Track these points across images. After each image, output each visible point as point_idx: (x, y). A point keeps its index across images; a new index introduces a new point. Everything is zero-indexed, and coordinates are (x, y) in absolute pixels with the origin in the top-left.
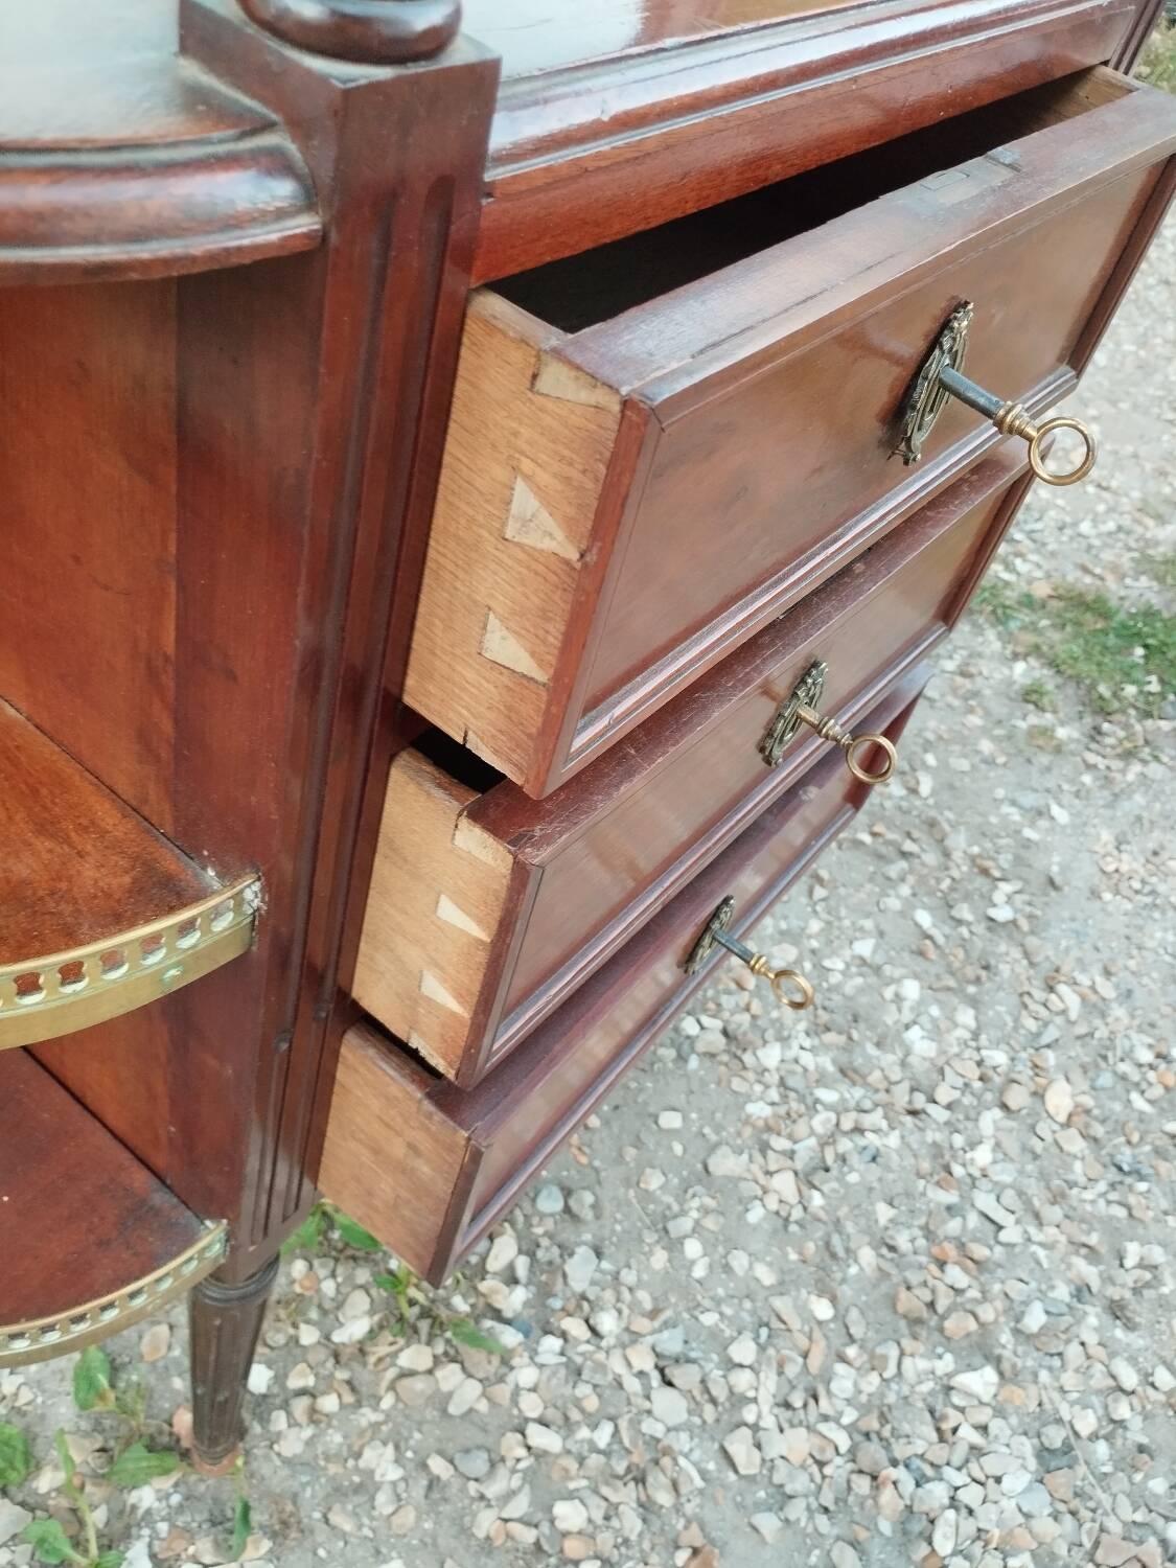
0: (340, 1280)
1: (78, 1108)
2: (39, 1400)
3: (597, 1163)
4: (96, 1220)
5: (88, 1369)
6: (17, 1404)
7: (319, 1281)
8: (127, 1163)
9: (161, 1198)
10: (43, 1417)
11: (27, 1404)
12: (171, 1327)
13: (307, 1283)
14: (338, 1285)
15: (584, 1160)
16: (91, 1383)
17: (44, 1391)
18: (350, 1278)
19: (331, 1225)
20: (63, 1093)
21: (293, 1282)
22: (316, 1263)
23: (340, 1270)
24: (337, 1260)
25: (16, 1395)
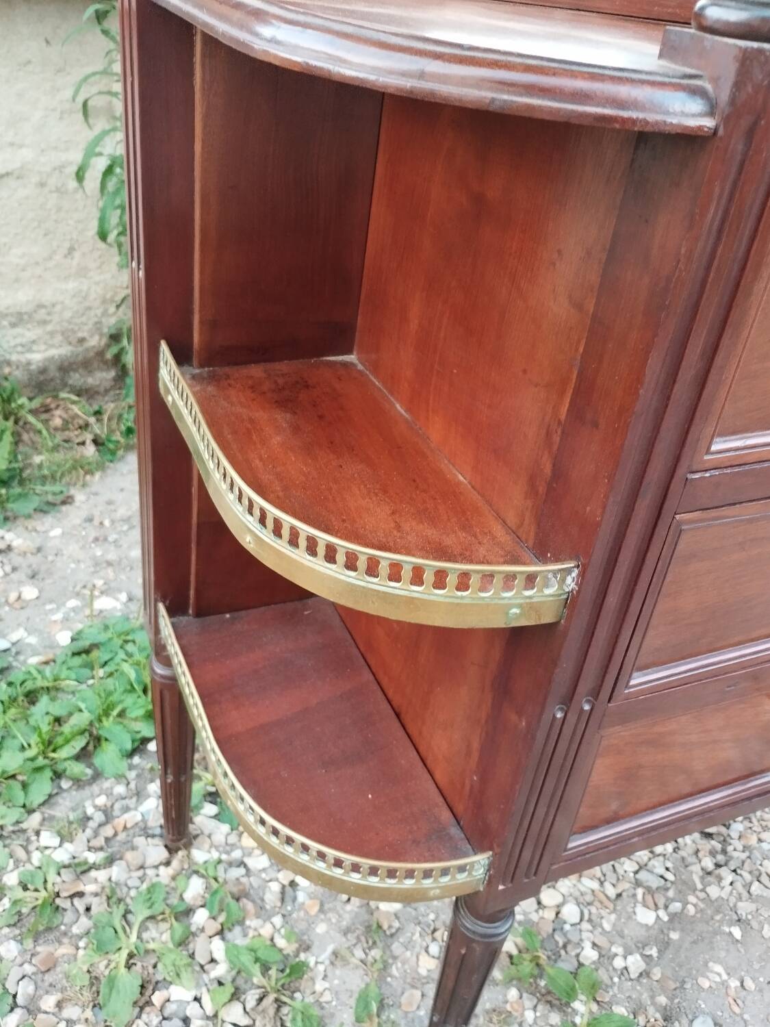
0: (538, 1014)
1: (421, 764)
2: (334, 1003)
3: (746, 1017)
4: (415, 828)
5: (367, 996)
6: (321, 1000)
7: (524, 1009)
8: (440, 804)
9: (455, 831)
10: (332, 1015)
11: (327, 1003)
12: (423, 995)
13: (516, 1006)
14: (536, 1017)
15: (737, 1010)
16: (367, 1006)
17: (338, 999)
18: (545, 1017)
19: (541, 976)
20: (415, 753)
21: (506, 1002)
22: (525, 995)
23: (540, 1007)
24: (539, 1000)
25: (322, 994)
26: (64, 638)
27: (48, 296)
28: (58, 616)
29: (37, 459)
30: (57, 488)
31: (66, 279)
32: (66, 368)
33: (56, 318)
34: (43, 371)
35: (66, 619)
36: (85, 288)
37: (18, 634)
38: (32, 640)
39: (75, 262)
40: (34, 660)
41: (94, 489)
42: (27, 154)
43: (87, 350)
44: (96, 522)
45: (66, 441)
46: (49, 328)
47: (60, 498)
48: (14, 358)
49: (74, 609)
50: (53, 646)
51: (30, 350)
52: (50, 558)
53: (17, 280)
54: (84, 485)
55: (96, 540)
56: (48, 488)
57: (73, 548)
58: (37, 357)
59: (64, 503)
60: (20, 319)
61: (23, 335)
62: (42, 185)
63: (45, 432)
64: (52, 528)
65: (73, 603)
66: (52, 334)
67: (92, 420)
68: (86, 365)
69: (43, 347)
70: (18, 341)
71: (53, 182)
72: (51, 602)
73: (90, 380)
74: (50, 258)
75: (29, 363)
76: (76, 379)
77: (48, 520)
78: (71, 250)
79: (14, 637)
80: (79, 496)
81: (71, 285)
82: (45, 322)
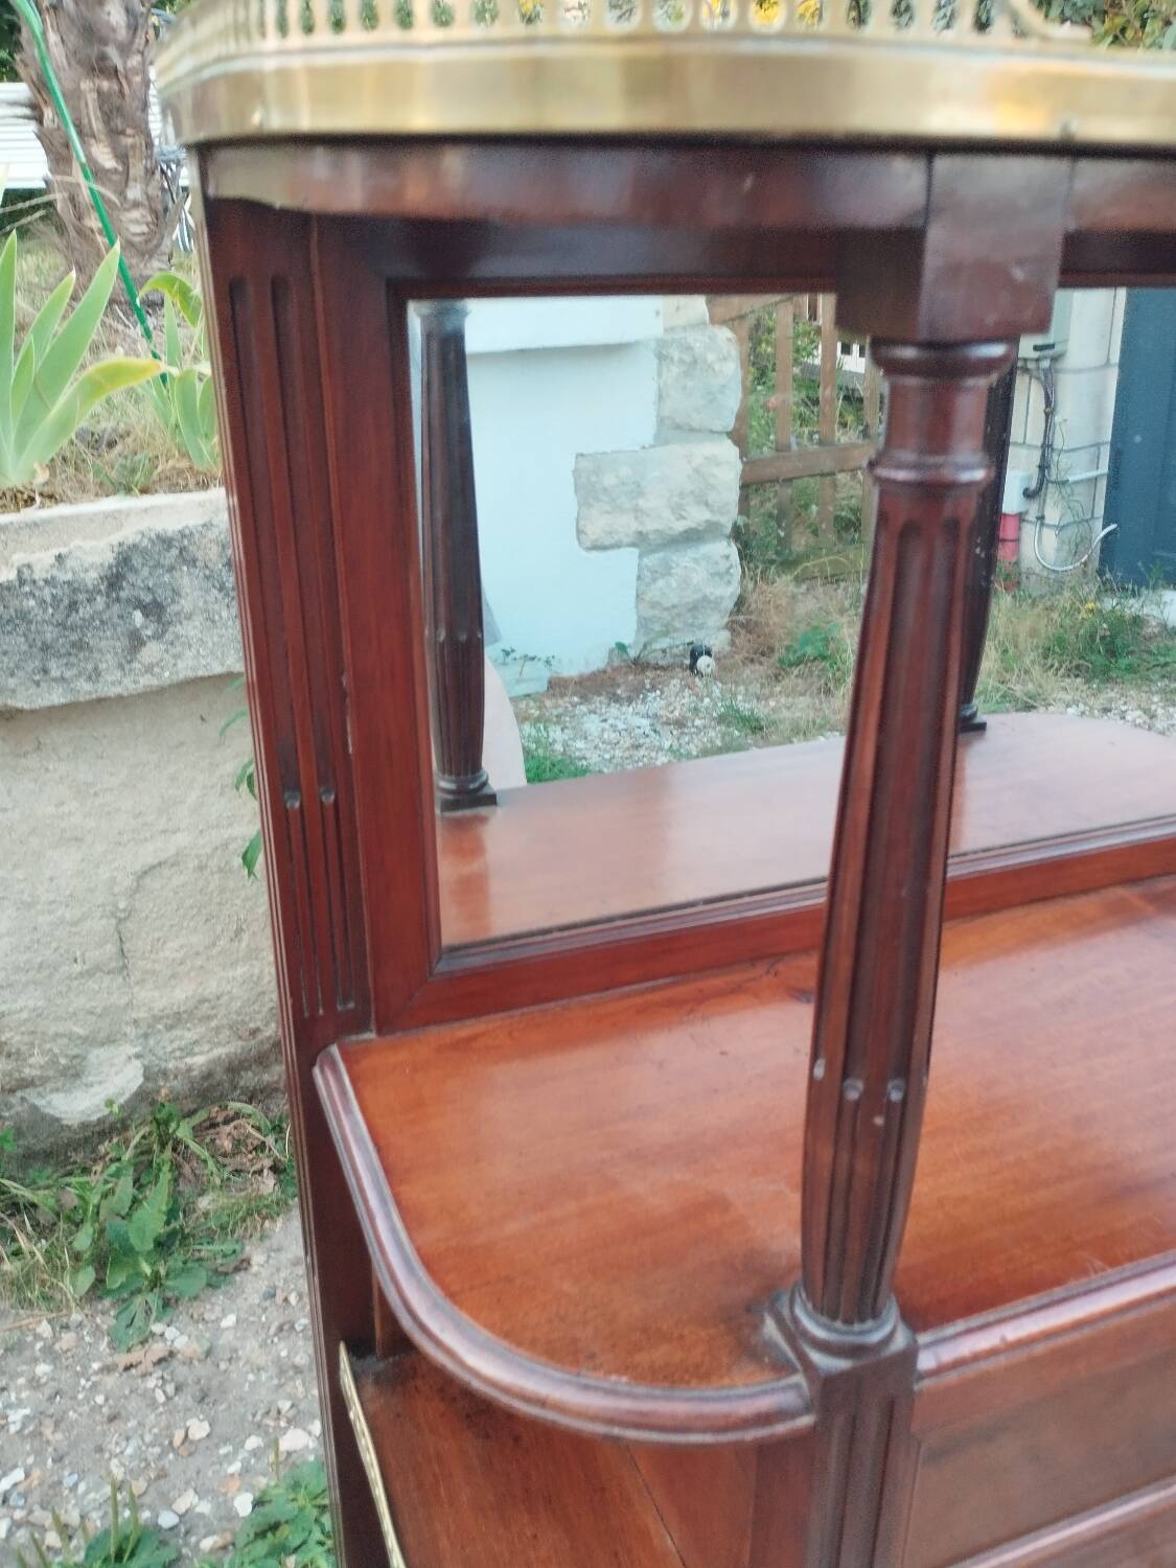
26: (243, 1504)
27: (212, 987)
28: (235, 1467)
29: (204, 1203)
30: (227, 1247)
31: (234, 965)
32: (234, 1068)
33: (222, 1011)
34: (208, 1075)
35: (246, 1470)
36: (256, 971)
37: (186, 1501)
38: (205, 1508)
39: (243, 945)
40: (207, 1543)
41: (274, 1242)
42: (182, 839)
43: (262, 1042)
44: (279, 1299)
45: (237, 1172)
46: (214, 1023)
47: (232, 1262)
48: (171, 1065)
49: (254, 1453)
50: (231, 1516)
51: (192, 1054)
52: (223, 1366)
53: (174, 976)
54: (262, 1238)
55: (281, 1329)
56: (216, 1247)
57: (251, 1348)
58: (199, 1061)
59: (237, 1269)
60: (177, 1019)
61: (181, 1038)
62: (201, 868)
63: (211, 1163)
64: (224, 1313)
65: (253, 1442)
66: (218, 1030)
67: (270, 1140)
68: (261, 1060)
69: (206, 1047)
70: (176, 1045)
71: (214, 863)
72: (226, 1441)
73: (266, 1077)
74: (214, 944)
75: (189, 1070)
76: (249, 1079)
77: (220, 1298)
78: (239, 932)
79: (182, 1505)
80: (258, 1259)
81: (240, 971)
82: (209, 1018)
